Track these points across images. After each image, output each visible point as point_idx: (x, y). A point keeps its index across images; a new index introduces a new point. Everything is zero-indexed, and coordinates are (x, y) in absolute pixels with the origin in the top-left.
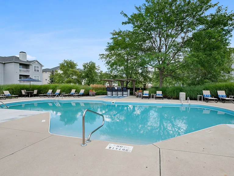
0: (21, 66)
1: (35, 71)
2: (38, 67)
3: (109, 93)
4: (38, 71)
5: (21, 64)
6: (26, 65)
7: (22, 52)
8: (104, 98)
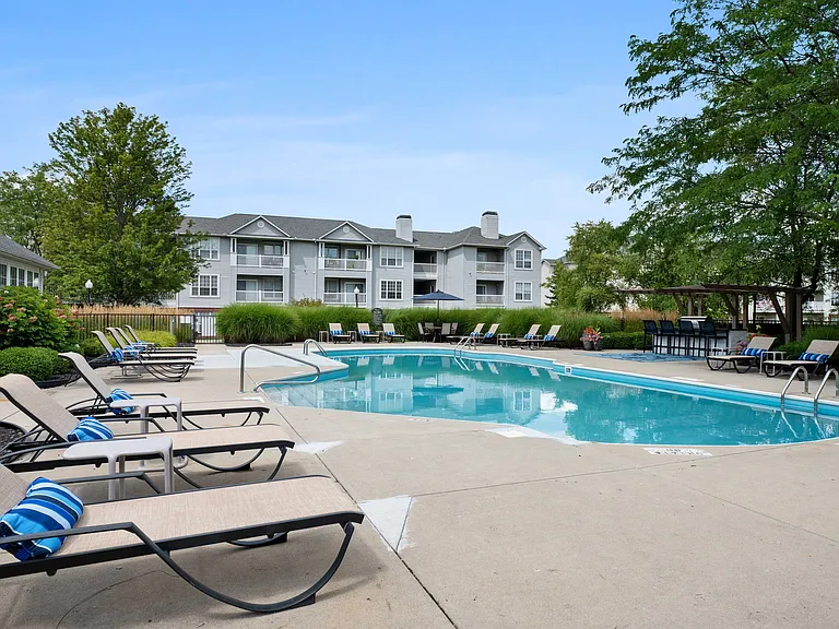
0: (484, 256)
1: (519, 265)
2: (528, 254)
3: (657, 341)
4: (528, 265)
5: (481, 250)
6: (495, 253)
7: (487, 213)
8: (629, 358)
